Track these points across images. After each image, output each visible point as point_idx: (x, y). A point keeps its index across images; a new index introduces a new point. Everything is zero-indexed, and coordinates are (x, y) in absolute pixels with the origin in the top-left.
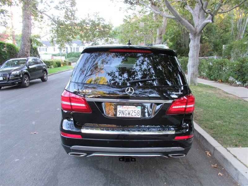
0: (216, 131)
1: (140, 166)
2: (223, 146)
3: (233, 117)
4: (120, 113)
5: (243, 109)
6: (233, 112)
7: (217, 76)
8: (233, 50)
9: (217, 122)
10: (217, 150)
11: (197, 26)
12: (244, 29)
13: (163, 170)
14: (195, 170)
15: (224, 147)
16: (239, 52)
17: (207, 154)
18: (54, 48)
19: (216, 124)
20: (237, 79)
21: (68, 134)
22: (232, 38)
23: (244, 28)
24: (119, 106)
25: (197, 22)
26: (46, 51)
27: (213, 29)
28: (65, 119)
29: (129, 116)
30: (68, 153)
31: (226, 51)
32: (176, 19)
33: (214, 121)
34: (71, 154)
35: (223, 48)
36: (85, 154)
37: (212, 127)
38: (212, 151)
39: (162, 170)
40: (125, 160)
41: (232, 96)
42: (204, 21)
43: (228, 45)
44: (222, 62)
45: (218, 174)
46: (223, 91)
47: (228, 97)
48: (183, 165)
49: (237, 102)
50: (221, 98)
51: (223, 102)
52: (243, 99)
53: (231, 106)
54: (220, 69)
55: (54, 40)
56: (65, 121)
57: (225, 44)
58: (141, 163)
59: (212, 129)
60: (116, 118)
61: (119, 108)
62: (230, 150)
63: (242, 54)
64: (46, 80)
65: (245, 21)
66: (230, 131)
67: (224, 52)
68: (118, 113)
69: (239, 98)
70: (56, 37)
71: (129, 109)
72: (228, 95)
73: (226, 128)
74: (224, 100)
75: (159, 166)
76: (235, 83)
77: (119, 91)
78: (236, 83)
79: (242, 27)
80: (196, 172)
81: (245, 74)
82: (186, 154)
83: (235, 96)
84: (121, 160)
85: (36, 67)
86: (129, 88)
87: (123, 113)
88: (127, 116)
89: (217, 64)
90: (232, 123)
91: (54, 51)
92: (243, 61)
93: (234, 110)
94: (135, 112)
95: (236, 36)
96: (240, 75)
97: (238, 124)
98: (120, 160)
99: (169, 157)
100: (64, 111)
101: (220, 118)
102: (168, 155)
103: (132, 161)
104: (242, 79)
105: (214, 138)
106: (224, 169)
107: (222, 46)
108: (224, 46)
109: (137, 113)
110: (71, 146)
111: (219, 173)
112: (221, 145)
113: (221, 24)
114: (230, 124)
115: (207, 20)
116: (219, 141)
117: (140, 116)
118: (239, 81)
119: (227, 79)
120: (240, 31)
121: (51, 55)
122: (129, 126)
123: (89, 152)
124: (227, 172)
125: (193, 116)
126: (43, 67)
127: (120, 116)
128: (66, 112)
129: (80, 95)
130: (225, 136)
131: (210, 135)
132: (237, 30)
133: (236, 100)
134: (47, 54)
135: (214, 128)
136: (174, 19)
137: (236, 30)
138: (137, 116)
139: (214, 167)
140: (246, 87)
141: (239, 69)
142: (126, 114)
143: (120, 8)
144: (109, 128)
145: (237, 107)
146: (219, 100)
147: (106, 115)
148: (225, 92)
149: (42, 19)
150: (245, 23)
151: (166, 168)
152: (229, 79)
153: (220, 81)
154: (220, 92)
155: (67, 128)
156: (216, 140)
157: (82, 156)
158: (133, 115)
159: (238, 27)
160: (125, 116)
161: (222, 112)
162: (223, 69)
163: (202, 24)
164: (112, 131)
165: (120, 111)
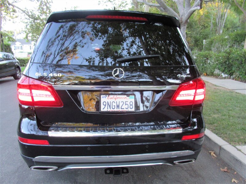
0: (218, 126)
1: (132, 175)
2: (230, 144)
3: (231, 110)
4: (105, 105)
5: (239, 101)
6: (228, 104)
7: (202, 69)
8: (213, 45)
9: (216, 116)
10: (224, 150)
11: (182, 16)
12: (223, 25)
13: (163, 180)
14: (202, 178)
15: (232, 146)
16: (220, 47)
17: (211, 155)
18: (30, 46)
19: (214, 118)
20: (223, 72)
21: (29, 140)
22: (212, 33)
23: (223, 23)
24: (103, 96)
25: (182, 11)
26: (22, 49)
27: (194, 24)
28: (25, 117)
29: (118, 110)
30: (30, 167)
31: (207, 46)
32: (160, 7)
33: (211, 115)
34: (35, 168)
35: (204, 42)
36: (55, 167)
37: (212, 122)
38: (217, 151)
39: (161, 180)
40: (114, 172)
41: (222, 88)
42: (189, 10)
43: (209, 40)
44: (207, 54)
45: (231, 181)
46: (211, 83)
47: (218, 89)
48: (185, 170)
49: (229, 94)
50: (212, 91)
51: (215, 94)
52: (234, 90)
53: (225, 99)
54: (205, 62)
55: (28, 35)
56: (26, 120)
57: (205, 39)
58: (133, 172)
59: (211, 124)
60: (100, 113)
61: (104, 99)
62: (241, 149)
63: (223, 49)
64: (19, 77)
65: (224, 16)
66: (232, 125)
67: (205, 47)
68: (102, 107)
69: (229, 90)
70: (30, 33)
71: (118, 100)
72: (218, 87)
73: (228, 123)
74: (215, 93)
75: (156, 174)
76: (220, 75)
77: (102, 75)
78: (222, 76)
79: (221, 22)
80: (204, 180)
81: (232, 65)
82: (195, 159)
83: (225, 88)
84: (108, 172)
85: (7, 63)
86: (117, 70)
87: (110, 106)
88: (116, 110)
89: (202, 57)
90: (233, 117)
91: (31, 49)
92: (230, 52)
93: (230, 103)
94: (126, 104)
95: (216, 30)
96: (226, 67)
97: (239, 117)
98: (106, 173)
99: (174, 164)
100: (23, 106)
101: (217, 111)
102: (173, 163)
103: (123, 172)
104: (229, 71)
105: (217, 134)
106: (237, 173)
107: (203, 41)
108: (204, 41)
109: (129, 105)
110: (34, 157)
111: (233, 180)
112: (228, 143)
113: (200, 20)
114: (229, 118)
115: (194, 7)
116: (224, 138)
117: (133, 110)
118: (226, 73)
119: (212, 72)
120: (219, 26)
121: (27, 54)
122: (118, 124)
123: (61, 165)
124: (241, 177)
125: (202, 108)
126: (15, 64)
127: (106, 110)
128: (26, 107)
129: (46, 81)
130: (230, 133)
131: (211, 131)
132: (217, 25)
133: (228, 92)
134: (22, 52)
135: (214, 123)
136: (158, 7)
137: (215, 25)
138: (130, 110)
139: (224, 171)
140: (233, 79)
141: (226, 61)
142: (114, 107)
143: (99, 2)
144: (89, 127)
145: (231, 99)
146: (210, 92)
147: (84, 108)
148: (213, 85)
149: (14, 13)
150: (224, 18)
151: (165, 176)
152: (214, 72)
153: (205, 74)
154: (209, 85)
155: (29, 130)
156: (220, 137)
157: (50, 170)
158: (124, 109)
159: (217, 23)
160: (111, 110)
161: (218, 105)
162: (207, 62)
163: (188, 12)
164: (94, 132)
165: (105, 104)
